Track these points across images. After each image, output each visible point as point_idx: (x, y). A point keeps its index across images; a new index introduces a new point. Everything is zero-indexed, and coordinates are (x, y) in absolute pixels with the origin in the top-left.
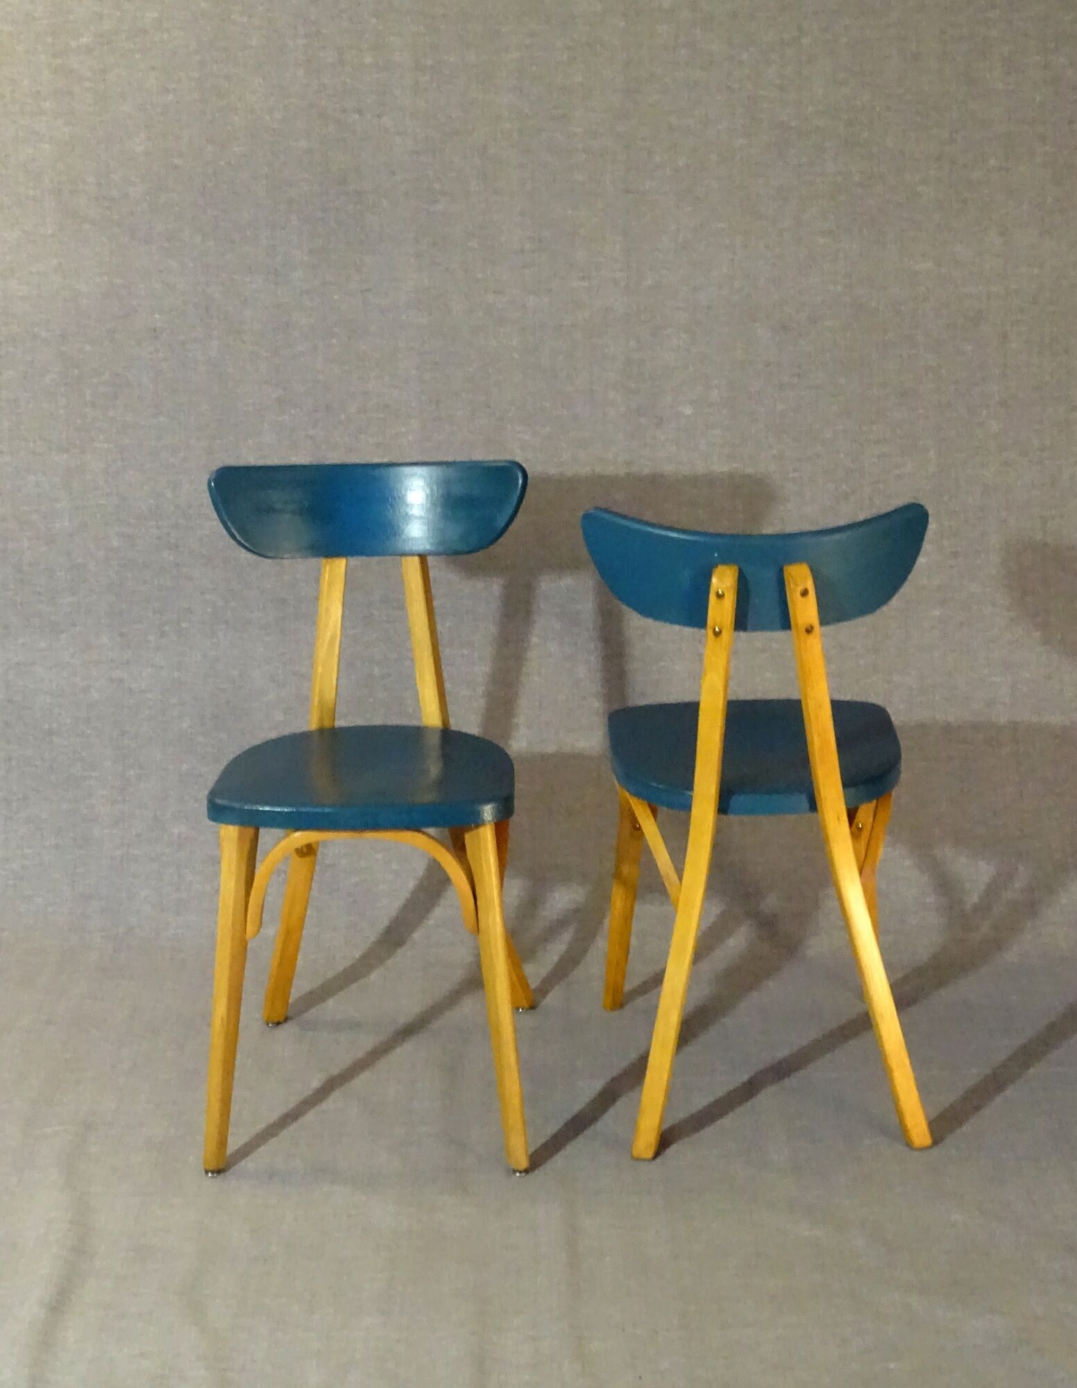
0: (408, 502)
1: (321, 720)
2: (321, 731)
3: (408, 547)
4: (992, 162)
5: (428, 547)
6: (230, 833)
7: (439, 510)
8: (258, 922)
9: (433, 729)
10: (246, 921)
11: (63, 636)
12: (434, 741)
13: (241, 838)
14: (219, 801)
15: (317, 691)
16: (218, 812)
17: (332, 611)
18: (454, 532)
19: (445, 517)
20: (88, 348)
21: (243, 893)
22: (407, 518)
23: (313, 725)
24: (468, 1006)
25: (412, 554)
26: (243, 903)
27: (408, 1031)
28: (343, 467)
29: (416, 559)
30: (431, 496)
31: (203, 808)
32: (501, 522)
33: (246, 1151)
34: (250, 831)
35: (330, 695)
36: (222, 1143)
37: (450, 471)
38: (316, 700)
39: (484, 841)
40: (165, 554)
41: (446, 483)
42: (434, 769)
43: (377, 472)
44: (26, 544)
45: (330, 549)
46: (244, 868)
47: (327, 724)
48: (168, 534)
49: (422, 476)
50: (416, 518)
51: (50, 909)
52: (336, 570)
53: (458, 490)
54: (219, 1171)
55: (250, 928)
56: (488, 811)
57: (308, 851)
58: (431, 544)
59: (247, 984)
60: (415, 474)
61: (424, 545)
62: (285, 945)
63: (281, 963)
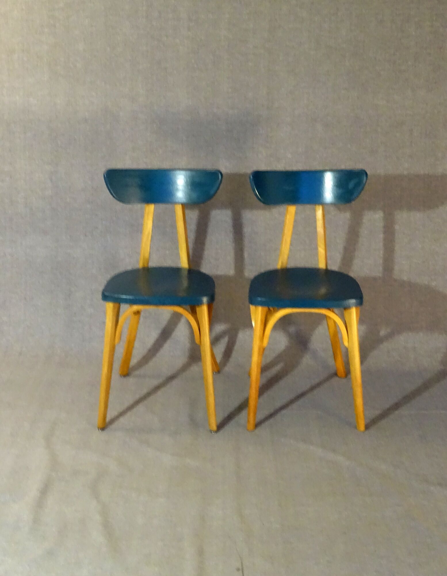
1: (143, 264)
2: (144, 268)
3: (177, 201)
5: (185, 201)
6: (110, 306)
7: (189, 187)
8: (120, 338)
9: (185, 269)
10: (115, 336)
12: (185, 273)
13: (114, 307)
14: (106, 294)
15: (142, 253)
16: (105, 298)
17: (148, 225)
18: (194, 196)
19: (191, 190)
21: (114, 328)
22: (177, 190)
23: (140, 265)
24: (194, 368)
25: (178, 203)
26: (114, 330)
27: (171, 378)
29: (180, 206)
30: (186, 182)
31: (100, 296)
32: (212, 192)
33: (112, 421)
34: (117, 305)
35: (147, 255)
37: (194, 173)
38: (142, 256)
39: (204, 310)
41: (192, 177)
42: (185, 283)
45: (148, 200)
46: (115, 319)
47: (146, 265)
49: (183, 175)
50: (181, 190)
52: (151, 208)
53: (196, 180)
54: (103, 429)
55: (117, 340)
56: (205, 300)
57: (138, 313)
59: (115, 358)
60: (180, 173)
61: (183, 200)
62: (128, 347)
63: (127, 354)
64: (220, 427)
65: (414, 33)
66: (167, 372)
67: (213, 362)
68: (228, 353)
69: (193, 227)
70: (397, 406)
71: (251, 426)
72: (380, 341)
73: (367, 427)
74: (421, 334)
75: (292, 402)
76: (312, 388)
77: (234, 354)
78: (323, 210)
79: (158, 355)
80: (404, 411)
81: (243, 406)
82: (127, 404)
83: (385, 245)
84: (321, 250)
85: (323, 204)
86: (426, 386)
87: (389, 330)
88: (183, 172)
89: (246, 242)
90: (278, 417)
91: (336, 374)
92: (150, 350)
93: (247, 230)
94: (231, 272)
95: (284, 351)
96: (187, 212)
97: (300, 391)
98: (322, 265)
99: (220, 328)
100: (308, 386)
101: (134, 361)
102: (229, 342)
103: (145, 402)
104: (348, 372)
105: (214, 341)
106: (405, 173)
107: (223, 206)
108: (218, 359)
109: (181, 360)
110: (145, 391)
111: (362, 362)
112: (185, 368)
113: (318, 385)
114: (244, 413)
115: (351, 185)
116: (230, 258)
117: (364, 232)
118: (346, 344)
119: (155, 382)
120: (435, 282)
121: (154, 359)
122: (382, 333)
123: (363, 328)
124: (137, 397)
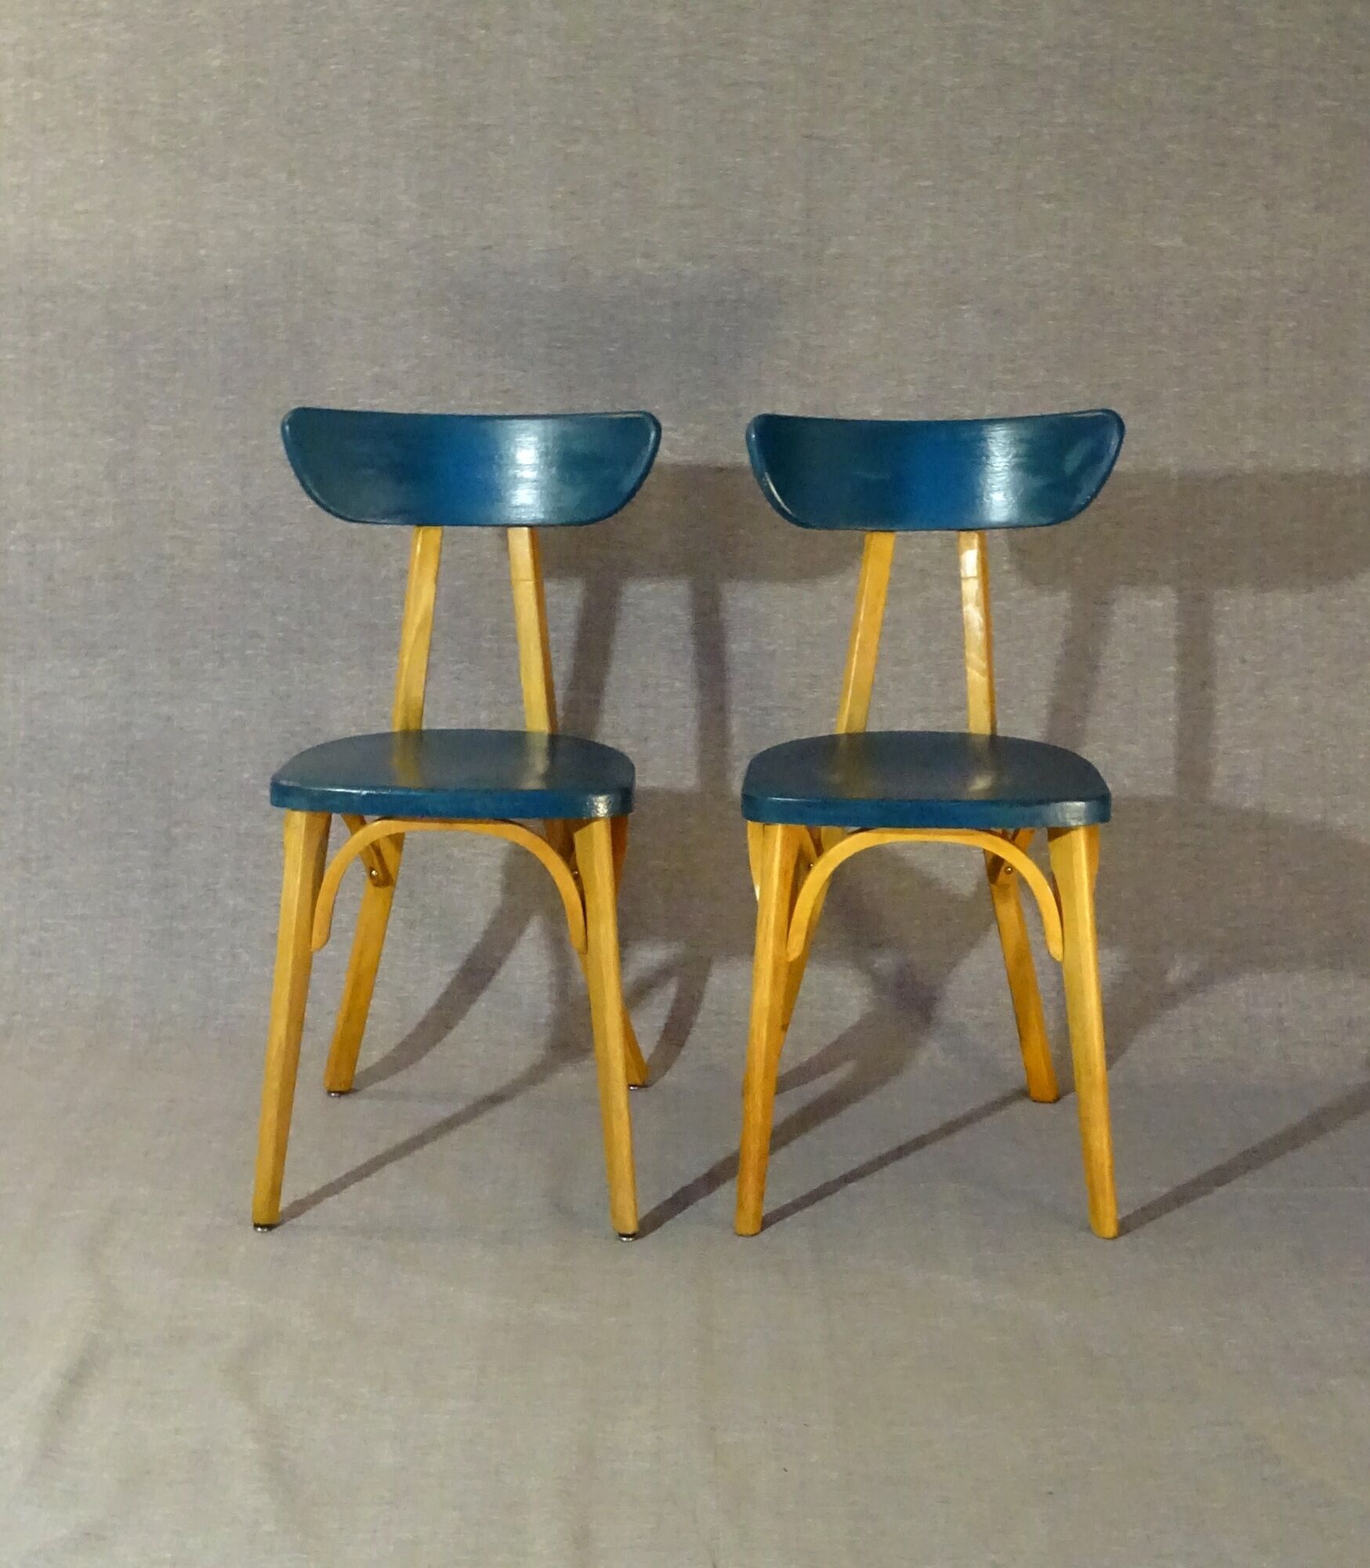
0: (519, 462)
1: (406, 719)
2: (406, 733)
3: (515, 516)
4: (1260, 117)
5: (541, 516)
6: (299, 819)
7: (554, 470)
8: (326, 930)
9: (541, 734)
10: (312, 927)
11: (101, 660)
12: (542, 744)
13: (309, 828)
14: (283, 783)
15: (402, 691)
16: (283, 795)
17: (422, 596)
18: (571, 498)
19: (562, 480)
20: (143, 307)
21: (309, 895)
22: (516, 481)
23: (397, 726)
24: (568, 1077)
25: (521, 525)
26: (310, 905)
27: (494, 1099)
28: (443, 418)
29: (526, 531)
30: (545, 454)
32: (628, 484)
33: (300, 1207)
34: (321, 818)
35: (417, 693)
36: (276, 1192)
37: (569, 427)
38: (401, 699)
40: (230, 563)
41: (564, 437)
42: (539, 763)
43: (483, 425)
44: (58, 545)
45: (423, 518)
46: (312, 863)
47: (413, 726)
48: (234, 539)
49: (535, 433)
50: (527, 480)
51: (72, 992)
52: (429, 541)
53: (579, 446)
54: (269, 1226)
55: (316, 937)
56: (601, 806)
57: (385, 879)
58: (544, 512)
60: (527, 429)
61: (536, 514)
62: (354, 996)
63: (348, 1018)
64: (648, 1225)
65: (1271, 23)
66: (476, 1085)
67: (629, 1055)
68: (676, 1032)
69: (566, 633)
70: (1221, 1176)
71: (749, 1224)
72: (1171, 998)
73: (1124, 1227)
74: (1300, 977)
75: (882, 1162)
76: (949, 1129)
77: (696, 1036)
78: (983, 549)
79: (451, 1037)
80: (1246, 1186)
81: (724, 1172)
82: (347, 1166)
83: (1183, 697)
84: (976, 676)
85: (982, 528)
86: (1318, 1124)
87: (1195, 966)
88: (535, 426)
89: (737, 682)
90: (837, 1200)
91: (1024, 1093)
92: (423, 1025)
93: (738, 647)
94: (689, 781)
95: (858, 1028)
96: (550, 586)
97: (907, 1135)
98: (978, 723)
99: (651, 955)
100: (935, 1125)
101: (370, 1056)
102: (678, 1001)
103: (407, 1160)
104: (1064, 1088)
105: (635, 996)
106: (1249, 465)
107: (664, 568)
108: (647, 1048)
109: (523, 1054)
110: (404, 1134)
111: (1110, 1059)
112: (537, 1074)
113: (968, 1120)
114: (725, 1192)
115: (1072, 461)
116: (686, 734)
117: (1116, 654)
118: (1056, 949)
119: (442, 1112)
120: (1345, 816)
121: (437, 1051)
122: (1176, 974)
123: (1113, 956)
124: (380, 1148)
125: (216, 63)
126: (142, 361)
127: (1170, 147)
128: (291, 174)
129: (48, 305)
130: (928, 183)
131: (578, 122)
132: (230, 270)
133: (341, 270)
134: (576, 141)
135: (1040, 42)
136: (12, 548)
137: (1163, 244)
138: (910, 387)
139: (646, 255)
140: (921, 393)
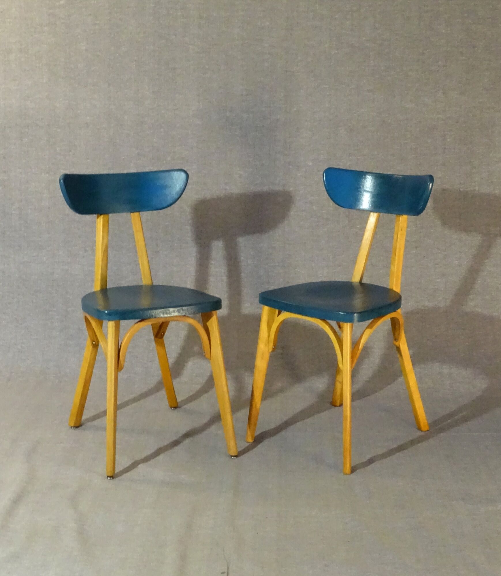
4: (440, 63)
11: (44, 251)
20: (59, 130)
44: (29, 211)
65: (444, 31)
125: (84, 48)
126: (58, 149)
127: (410, 73)
128: (109, 85)
129: (27, 130)
130: (327, 86)
131: (207, 67)
132: (88, 118)
133: (126, 117)
134: (206, 73)
135: (364, 38)
136: (14, 212)
137: (408, 106)
138: (322, 155)
139: (231, 112)
140: (325, 157)
